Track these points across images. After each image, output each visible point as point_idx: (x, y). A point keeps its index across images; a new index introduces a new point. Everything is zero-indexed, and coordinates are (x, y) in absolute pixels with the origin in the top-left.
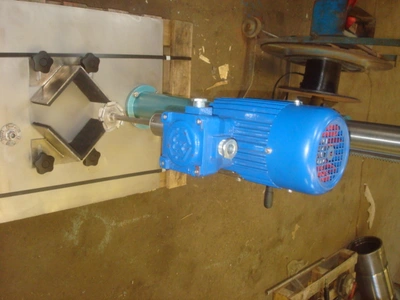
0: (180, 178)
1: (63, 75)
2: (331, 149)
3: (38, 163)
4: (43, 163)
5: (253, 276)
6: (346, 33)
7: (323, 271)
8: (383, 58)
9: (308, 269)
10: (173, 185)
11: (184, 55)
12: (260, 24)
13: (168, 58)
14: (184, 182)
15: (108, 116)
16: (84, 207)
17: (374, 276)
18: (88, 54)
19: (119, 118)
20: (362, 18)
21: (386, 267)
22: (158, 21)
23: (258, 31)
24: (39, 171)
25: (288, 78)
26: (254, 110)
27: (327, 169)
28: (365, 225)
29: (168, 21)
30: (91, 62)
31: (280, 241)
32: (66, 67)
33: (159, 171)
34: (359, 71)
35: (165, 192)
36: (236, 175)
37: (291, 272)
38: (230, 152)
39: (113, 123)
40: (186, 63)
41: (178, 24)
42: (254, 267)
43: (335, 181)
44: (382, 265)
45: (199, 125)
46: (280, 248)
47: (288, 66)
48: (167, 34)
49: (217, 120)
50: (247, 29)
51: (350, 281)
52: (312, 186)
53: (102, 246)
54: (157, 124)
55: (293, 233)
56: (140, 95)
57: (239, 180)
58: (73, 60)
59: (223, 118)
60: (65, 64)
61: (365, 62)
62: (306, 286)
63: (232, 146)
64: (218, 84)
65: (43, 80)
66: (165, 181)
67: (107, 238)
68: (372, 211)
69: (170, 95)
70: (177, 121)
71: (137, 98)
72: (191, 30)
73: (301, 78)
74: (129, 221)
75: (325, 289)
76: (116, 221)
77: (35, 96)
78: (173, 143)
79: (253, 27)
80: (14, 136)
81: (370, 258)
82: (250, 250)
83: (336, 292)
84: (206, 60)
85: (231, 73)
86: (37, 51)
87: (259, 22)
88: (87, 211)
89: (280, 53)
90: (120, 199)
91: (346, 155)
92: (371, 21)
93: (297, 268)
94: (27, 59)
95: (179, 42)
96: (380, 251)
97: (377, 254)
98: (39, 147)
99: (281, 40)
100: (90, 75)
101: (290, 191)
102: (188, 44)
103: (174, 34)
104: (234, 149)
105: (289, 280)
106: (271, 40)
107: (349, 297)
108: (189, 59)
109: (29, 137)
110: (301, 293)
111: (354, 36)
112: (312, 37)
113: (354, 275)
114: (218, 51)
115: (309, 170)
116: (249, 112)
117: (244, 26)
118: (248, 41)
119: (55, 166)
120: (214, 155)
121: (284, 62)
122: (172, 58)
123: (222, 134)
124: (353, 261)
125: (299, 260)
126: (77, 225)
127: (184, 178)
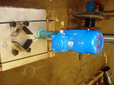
0: (53, 54)
1: (19, 27)
2: (99, 41)
3: (14, 53)
4: (15, 53)
5: (75, 80)
6: (96, 10)
7: (94, 77)
8: (107, 16)
9: (90, 77)
10: (51, 56)
11: (52, 20)
12: (72, 10)
13: (48, 21)
14: (54, 55)
15: (34, 38)
16: (27, 65)
17: (109, 78)
18: (26, 21)
19: (37, 38)
20: (100, 6)
21: (112, 75)
22: (44, 10)
23: (71, 12)
24: (14, 55)
25: (80, 24)
26: (76, 32)
27: (99, 47)
28: (105, 64)
29: (46, 10)
30: (27, 23)
31: (82, 70)
32: (20, 25)
33: (47, 52)
34: (100, 20)
35: (49, 58)
36: (73, 51)
37: (85, 78)
38: (72, 45)
39: (35, 39)
40: (52, 22)
41: (49, 11)
42: (75, 78)
43: (101, 50)
44: (111, 74)
45: (63, 38)
46: (82, 72)
47: (80, 21)
48: (47, 14)
49: (67, 36)
50: (68, 11)
51: (102, 80)
52: (95, 52)
53: (32, 75)
54: (48, 39)
55: (85, 67)
56: (41, 32)
57: (73, 52)
58: (22, 23)
59: (69, 36)
60: (19, 24)
61: (102, 18)
62: (90, 82)
63: (72, 43)
64: (61, 27)
65: (14, 29)
66: (49, 55)
67: (34, 73)
68: (106, 59)
69: (49, 31)
70: (56, 37)
71: (40, 32)
72: (53, 12)
73: (84, 24)
74: (40, 67)
75: (95, 82)
76: (36, 68)
77: (12, 34)
78: (55, 43)
79: (70, 10)
80: (7, 46)
81: (107, 73)
82: (74, 73)
83: (98, 83)
84: (58, 21)
85: (64, 24)
86: (12, 21)
87: (71, 9)
88: (28, 65)
89: (78, 17)
90: (37, 61)
91: (103, 43)
92: (102, 6)
93: (87, 77)
94: (9, 24)
95: (50, 16)
96: (110, 70)
97: (109, 71)
98: (14, 48)
99: (78, 13)
100: (27, 27)
101: (88, 54)
102: (53, 16)
103: (49, 14)
104: (73, 44)
105: (85, 81)
106: (75, 14)
107: (102, 84)
108: (53, 20)
109: (11, 46)
110: (89, 84)
111: (98, 11)
112: (87, 12)
113: (103, 78)
114: (61, 18)
115: (94, 48)
116: (75, 33)
117: (67, 10)
118: (68, 14)
119: (19, 53)
120: (67, 46)
121: (79, 19)
122: (49, 21)
123: (69, 40)
124: (102, 74)
125: (87, 75)
126: (25, 69)
127: (54, 54)
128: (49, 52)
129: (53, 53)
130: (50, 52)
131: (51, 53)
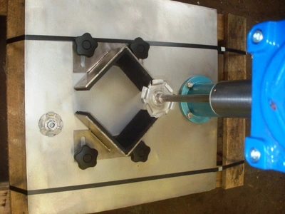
0: (237, 178)
3: (82, 154)
4: (85, 157)
10: (229, 185)
11: (239, 49)
13: (223, 49)
14: (241, 182)
15: (154, 97)
18: (137, 39)
24: (80, 166)
29: (220, 15)
33: (215, 170)
35: (221, 191)
41: (231, 17)
48: (221, 29)
56: (194, 85)
66: (222, 181)
71: (191, 89)
72: (245, 25)
77: (79, 82)
90: (174, 199)
94: (70, 44)
95: (233, 36)
98: (83, 139)
100: (140, 61)
102: (242, 37)
103: (228, 28)
108: (244, 53)
122: (227, 49)
127: (241, 177)
128: (221, 169)
129: (238, 174)
130: (225, 168)
131: (228, 174)
